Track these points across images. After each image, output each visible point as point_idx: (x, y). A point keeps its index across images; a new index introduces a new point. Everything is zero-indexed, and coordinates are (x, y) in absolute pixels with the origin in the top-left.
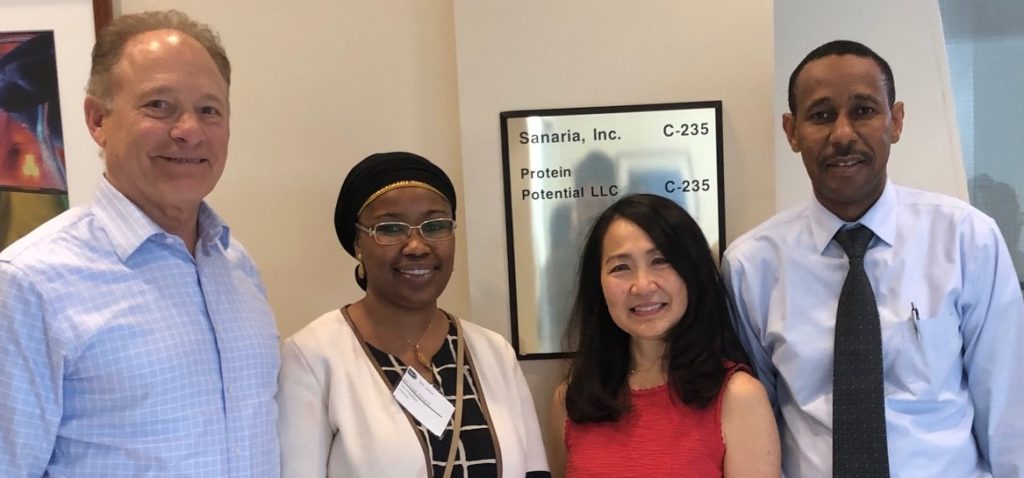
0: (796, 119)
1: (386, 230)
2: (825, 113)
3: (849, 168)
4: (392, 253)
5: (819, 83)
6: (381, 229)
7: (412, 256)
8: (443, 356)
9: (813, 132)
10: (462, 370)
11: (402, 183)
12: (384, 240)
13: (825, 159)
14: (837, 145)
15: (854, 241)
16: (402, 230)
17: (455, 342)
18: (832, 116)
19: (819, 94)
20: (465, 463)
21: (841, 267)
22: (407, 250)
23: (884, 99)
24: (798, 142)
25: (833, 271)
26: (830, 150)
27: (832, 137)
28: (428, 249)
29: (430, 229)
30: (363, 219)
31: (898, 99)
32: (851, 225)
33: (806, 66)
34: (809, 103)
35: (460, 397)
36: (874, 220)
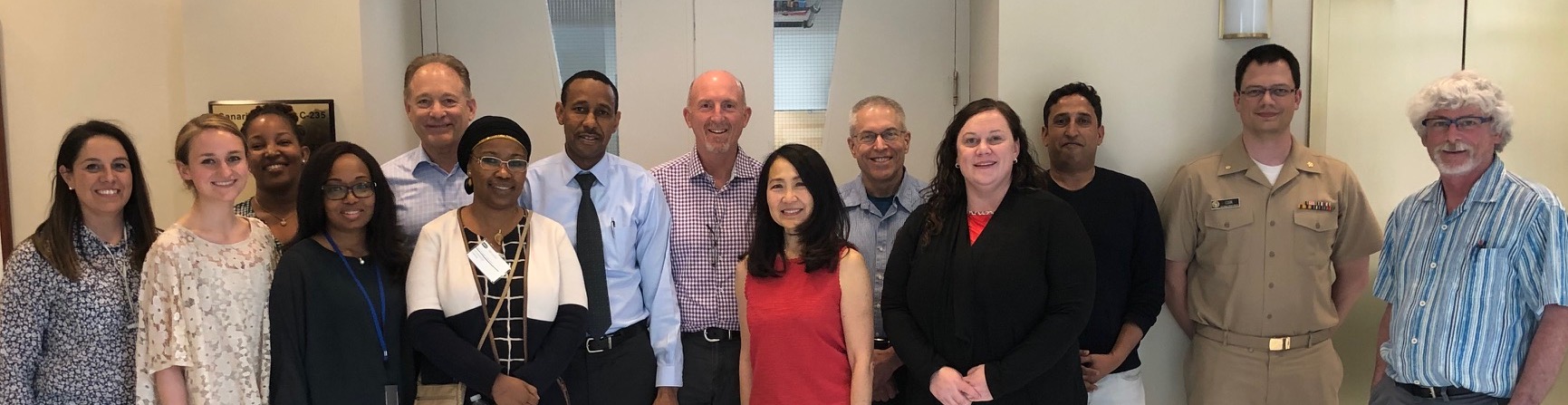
0: (564, 106)
1: (487, 161)
2: (582, 108)
3: (589, 140)
4: (488, 175)
5: (582, 92)
6: (485, 160)
7: (500, 178)
8: (513, 236)
9: (574, 117)
10: (521, 243)
11: (501, 136)
12: (487, 167)
13: (579, 133)
14: (586, 127)
15: (585, 182)
16: (496, 161)
17: (522, 229)
18: (587, 112)
19: (583, 98)
20: (509, 298)
21: (577, 194)
22: (498, 174)
23: (613, 108)
24: (564, 120)
25: (573, 196)
26: (582, 129)
27: (584, 123)
28: (510, 176)
29: (513, 164)
30: (475, 153)
31: (619, 110)
32: (585, 172)
33: (575, 81)
34: (575, 101)
35: (516, 261)
36: (595, 171)
